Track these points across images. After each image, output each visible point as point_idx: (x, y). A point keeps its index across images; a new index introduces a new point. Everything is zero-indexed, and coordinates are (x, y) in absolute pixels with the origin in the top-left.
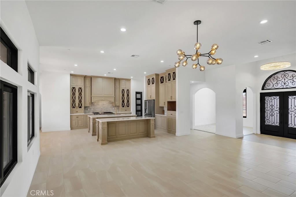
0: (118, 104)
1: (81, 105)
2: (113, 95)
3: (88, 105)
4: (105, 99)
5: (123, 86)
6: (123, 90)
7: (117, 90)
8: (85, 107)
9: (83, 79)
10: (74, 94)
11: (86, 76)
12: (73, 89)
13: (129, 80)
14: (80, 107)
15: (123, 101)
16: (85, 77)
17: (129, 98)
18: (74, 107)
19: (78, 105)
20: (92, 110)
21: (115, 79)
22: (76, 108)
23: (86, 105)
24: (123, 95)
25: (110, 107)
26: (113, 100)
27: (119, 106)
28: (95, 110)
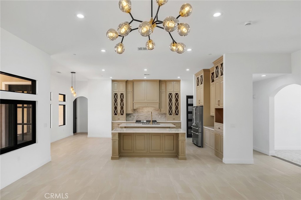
0: (165, 112)
1: (123, 112)
2: (158, 101)
3: (130, 112)
4: (148, 105)
5: (171, 89)
6: (170, 94)
7: (163, 95)
8: (128, 115)
9: (124, 84)
10: (116, 101)
11: (127, 80)
12: (115, 95)
13: (179, 81)
14: (122, 114)
15: (171, 108)
16: (127, 82)
17: (178, 104)
18: (116, 114)
19: (120, 112)
20: (136, 117)
21: (160, 81)
22: (118, 115)
23: (128, 112)
24: (170, 100)
25: (156, 115)
26: (157, 106)
27: (165, 114)
28: (138, 117)
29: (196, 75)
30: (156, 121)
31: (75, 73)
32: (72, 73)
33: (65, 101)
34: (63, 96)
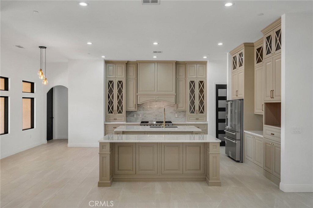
0: (184, 108)
1: (122, 108)
2: (174, 92)
3: (132, 108)
4: (159, 98)
5: (193, 75)
6: (192, 82)
7: (181, 84)
8: (128, 113)
9: (124, 66)
10: (111, 91)
11: (128, 62)
12: (110, 83)
13: (204, 63)
14: (120, 112)
15: (193, 103)
16: (127, 64)
17: (203, 97)
18: (111, 112)
19: (116, 109)
20: (141, 116)
21: (177, 63)
22: (113, 113)
23: (129, 109)
24: (192, 91)
25: (171, 113)
26: (173, 100)
27: (184, 112)
28: (145, 116)
29: (231, 53)
30: (170, 122)
31: (45, 48)
32: (41, 47)
33: (33, 92)
34: (30, 84)
